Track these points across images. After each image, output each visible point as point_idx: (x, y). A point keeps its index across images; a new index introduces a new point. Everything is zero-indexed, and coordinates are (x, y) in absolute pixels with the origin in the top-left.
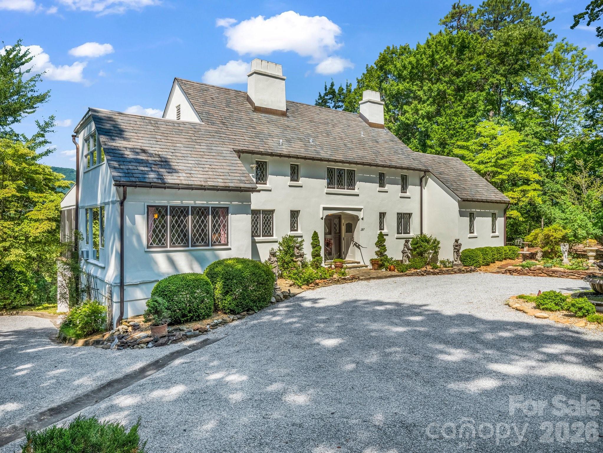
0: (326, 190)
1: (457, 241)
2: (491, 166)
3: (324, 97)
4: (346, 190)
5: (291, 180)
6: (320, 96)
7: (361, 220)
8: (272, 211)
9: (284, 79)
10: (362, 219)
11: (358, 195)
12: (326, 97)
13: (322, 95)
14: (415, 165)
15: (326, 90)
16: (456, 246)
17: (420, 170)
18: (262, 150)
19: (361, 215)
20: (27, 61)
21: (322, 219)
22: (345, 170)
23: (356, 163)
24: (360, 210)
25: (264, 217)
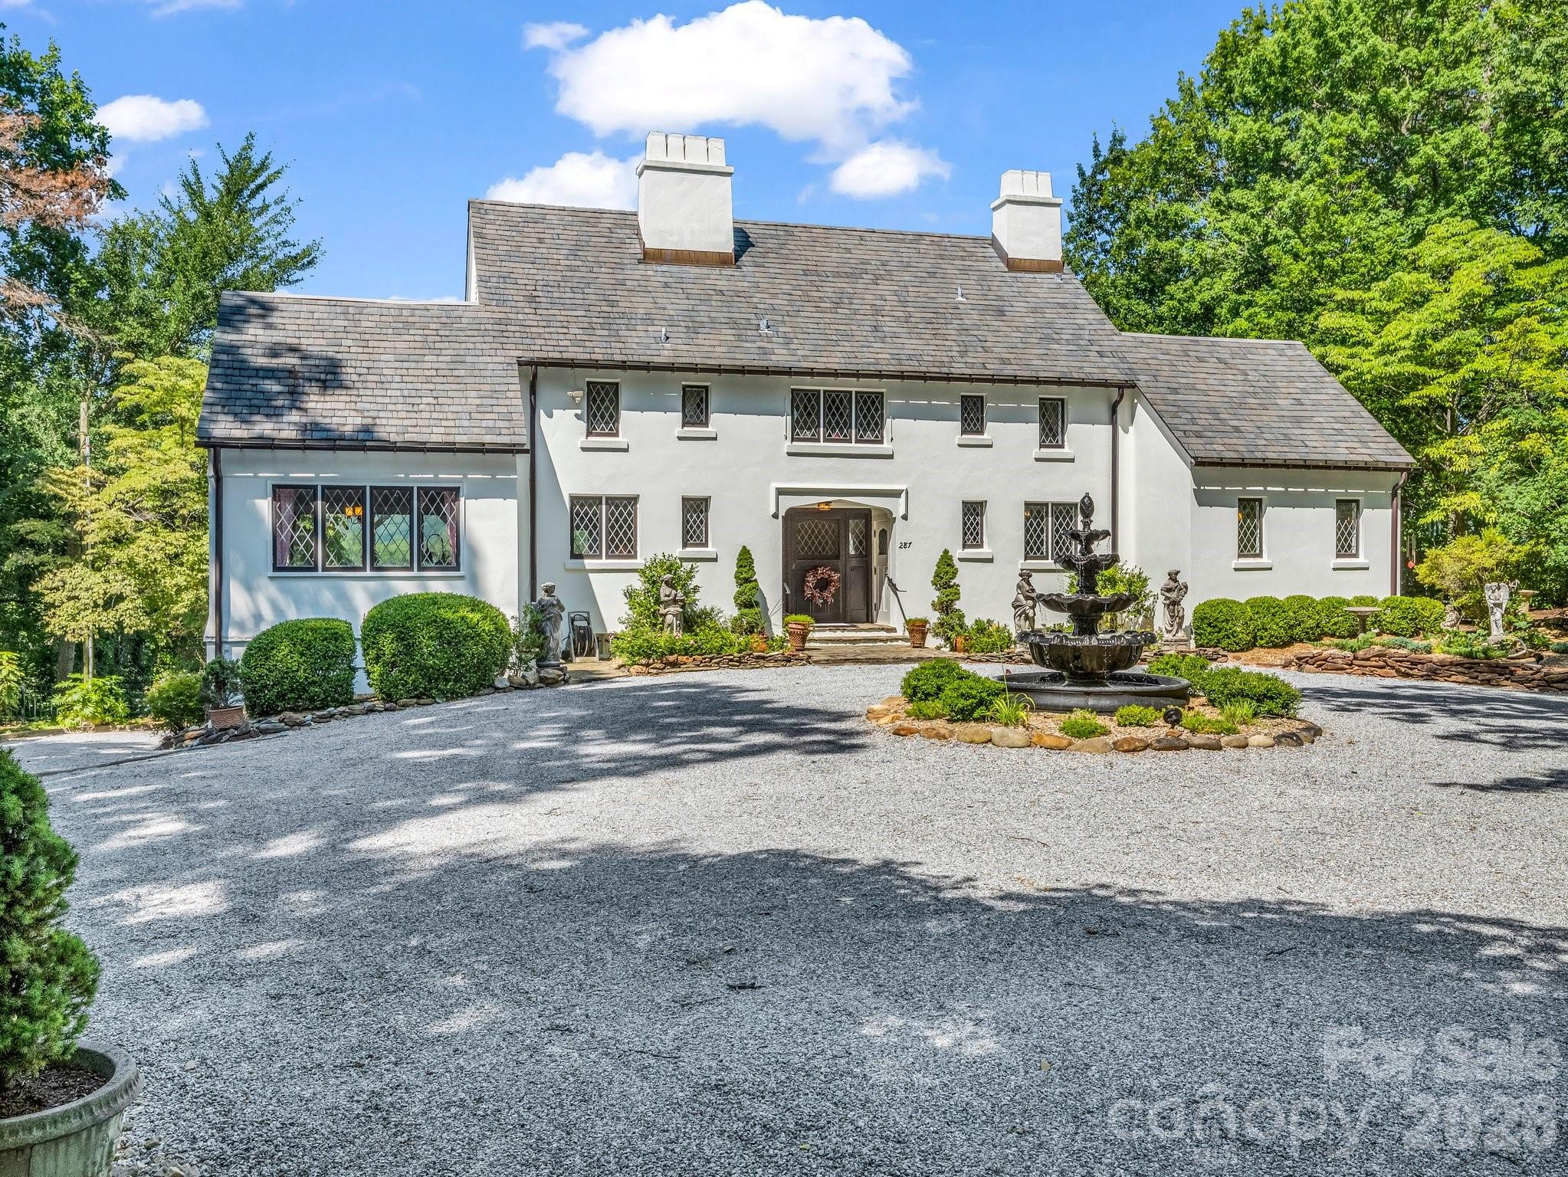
0: (787, 445)
1: (1173, 576)
2: (1402, 360)
3: (1093, 176)
4: (853, 444)
5: (685, 423)
6: (1082, 174)
7: (899, 520)
8: (633, 500)
9: (729, 174)
10: (905, 517)
11: (891, 457)
12: (1099, 177)
13: (1088, 173)
14: (1092, 369)
15: (1097, 155)
16: (1169, 590)
17: (1105, 384)
18: (600, 357)
19: (898, 507)
20: (269, 180)
21: (776, 516)
22: (850, 393)
23: (880, 375)
24: (896, 494)
25: (613, 514)
